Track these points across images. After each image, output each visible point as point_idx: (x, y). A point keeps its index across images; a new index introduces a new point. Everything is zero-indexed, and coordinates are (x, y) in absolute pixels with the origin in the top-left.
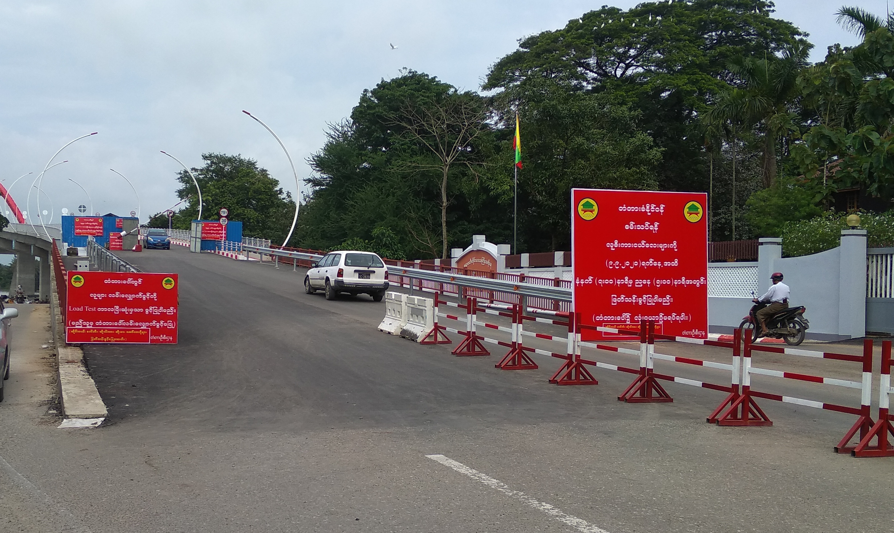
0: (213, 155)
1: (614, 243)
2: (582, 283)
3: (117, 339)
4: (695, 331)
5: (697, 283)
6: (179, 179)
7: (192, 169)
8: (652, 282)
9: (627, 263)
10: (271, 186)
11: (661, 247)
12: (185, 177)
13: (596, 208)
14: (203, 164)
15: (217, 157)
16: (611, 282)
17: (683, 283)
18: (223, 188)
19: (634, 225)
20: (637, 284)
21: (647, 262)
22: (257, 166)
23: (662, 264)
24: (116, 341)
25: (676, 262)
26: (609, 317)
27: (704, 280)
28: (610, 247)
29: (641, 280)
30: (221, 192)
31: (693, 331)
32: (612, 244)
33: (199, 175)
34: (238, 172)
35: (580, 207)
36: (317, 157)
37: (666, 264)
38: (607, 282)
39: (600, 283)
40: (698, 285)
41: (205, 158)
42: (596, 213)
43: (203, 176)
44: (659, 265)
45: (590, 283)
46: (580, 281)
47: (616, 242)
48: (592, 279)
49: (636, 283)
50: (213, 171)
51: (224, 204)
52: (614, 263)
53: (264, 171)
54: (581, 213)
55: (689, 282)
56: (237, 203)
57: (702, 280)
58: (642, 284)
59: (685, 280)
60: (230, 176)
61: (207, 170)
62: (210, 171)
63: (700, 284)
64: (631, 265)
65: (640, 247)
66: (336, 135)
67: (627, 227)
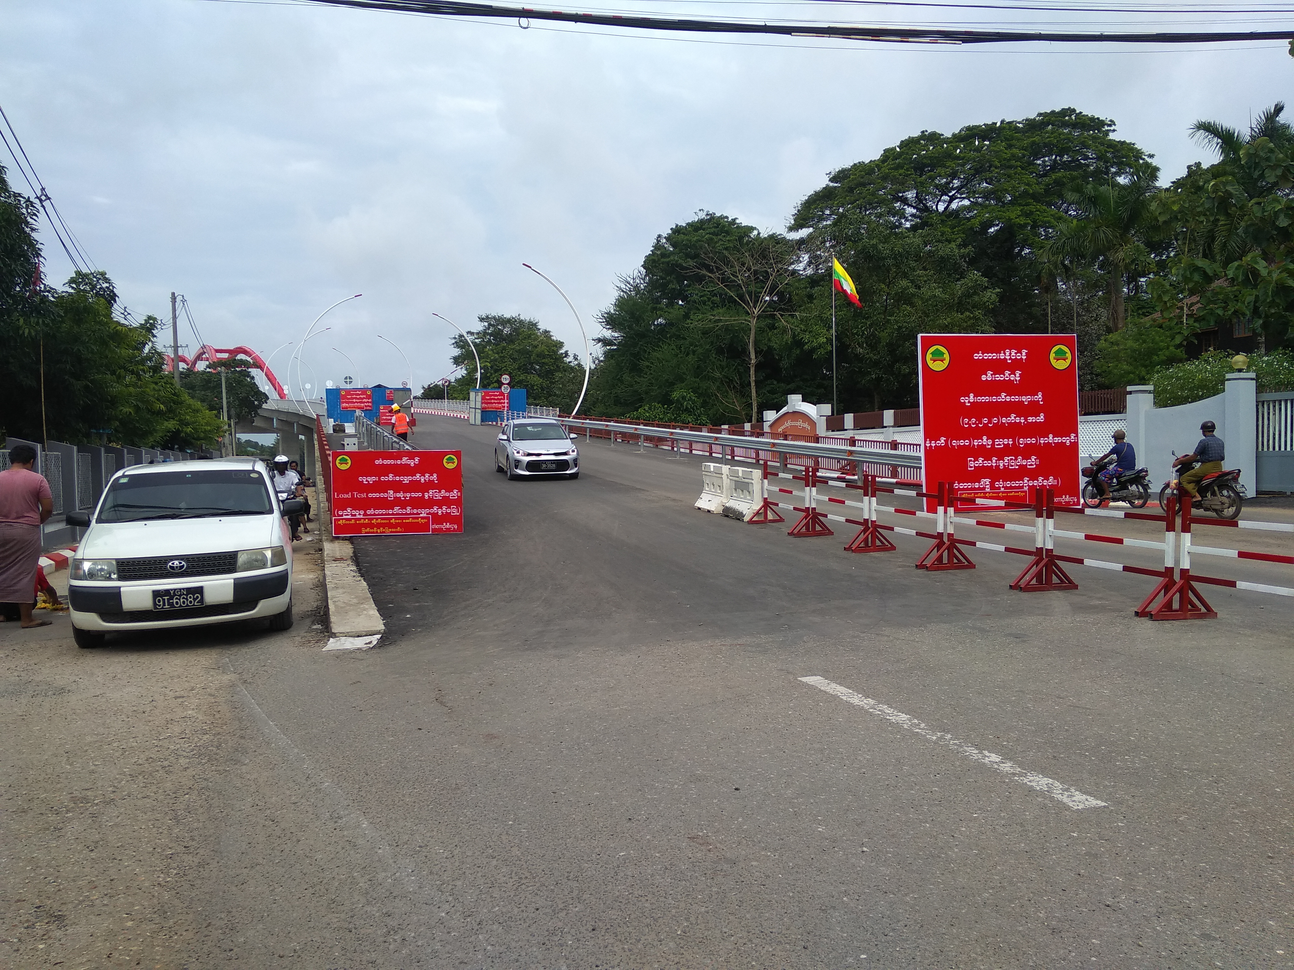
0: (490, 316)
1: (969, 397)
2: (933, 445)
3: (393, 530)
4: (1066, 497)
5: (1067, 441)
6: (454, 344)
7: (468, 333)
8: (1014, 441)
9: (985, 420)
10: (555, 349)
11: (1024, 400)
12: (460, 342)
13: (947, 356)
14: (479, 327)
15: (494, 318)
16: (967, 443)
17: (1050, 441)
18: (502, 353)
19: (992, 375)
20: (997, 445)
21: (1009, 418)
22: (539, 327)
23: (1026, 420)
24: (391, 532)
25: (1042, 417)
26: (965, 484)
27: (1074, 437)
28: (965, 402)
29: (1001, 440)
30: (501, 357)
31: (1064, 497)
32: (967, 398)
33: (476, 338)
34: (518, 334)
35: (929, 356)
36: (607, 313)
37: (1030, 419)
38: (962, 443)
39: (954, 444)
40: (1068, 443)
41: (482, 319)
42: (947, 362)
43: (480, 340)
44: (1023, 421)
45: (943, 445)
46: (930, 443)
47: (972, 395)
48: (944, 440)
49: (996, 443)
50: (491, 335)
51: (504, 370)
52: (970, 420)
53: (546, 332)
54: (930, 363)
55: (1057, 440)
56: (519, 369)
57: (1072, 437)
58: (1003, 444)
59: (1053, 438)
60: (510, 339)
61: (485, 333)
62: (488, 334)
63: (1070, 441)
64: (990, 422)
65: (999, 400)
66: (627, 288)
67: (984, 378)
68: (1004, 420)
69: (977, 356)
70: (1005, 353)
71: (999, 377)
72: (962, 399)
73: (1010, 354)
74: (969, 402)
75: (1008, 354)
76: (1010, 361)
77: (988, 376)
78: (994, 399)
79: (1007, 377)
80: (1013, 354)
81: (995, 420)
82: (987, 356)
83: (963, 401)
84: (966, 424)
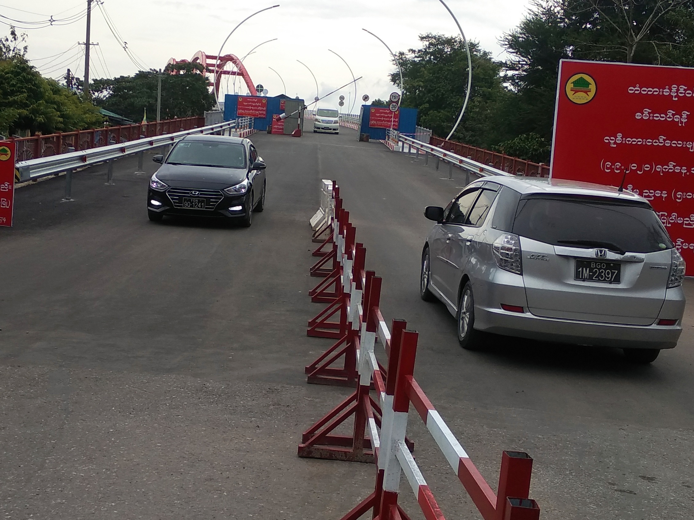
1: (616, 137)
8: (669, 194)
9: (634, 166)
11: (690, 146)
13: (593, 87)
19: (649, 113)
21: (665, 167)
23: (689, 170)
28: (610, 143)
32: (612, 138)
35: (570, 86)
42: (592, 94)
44: (684, 172)
47: (619, 136)
52: (613, 164)
54: (570, 94)
58: (654, 196)
64: (639, 169)
65: (655, 144)
67: (638, 116)
68: (659, 168)
69: (631, 90)
70: (670, 89)
71: (657, 117)
72: (606, 139)
73: (678, 90)
74: (615, 143)
75: (674, 90)
76: (676, 99)
77: (645, 114)
78: (649, 142)
79: (670, 118)
80: (682, 90)
81: (647, 167)
82: (645, 91)
83: (607, 141)
84: (608, 169)
